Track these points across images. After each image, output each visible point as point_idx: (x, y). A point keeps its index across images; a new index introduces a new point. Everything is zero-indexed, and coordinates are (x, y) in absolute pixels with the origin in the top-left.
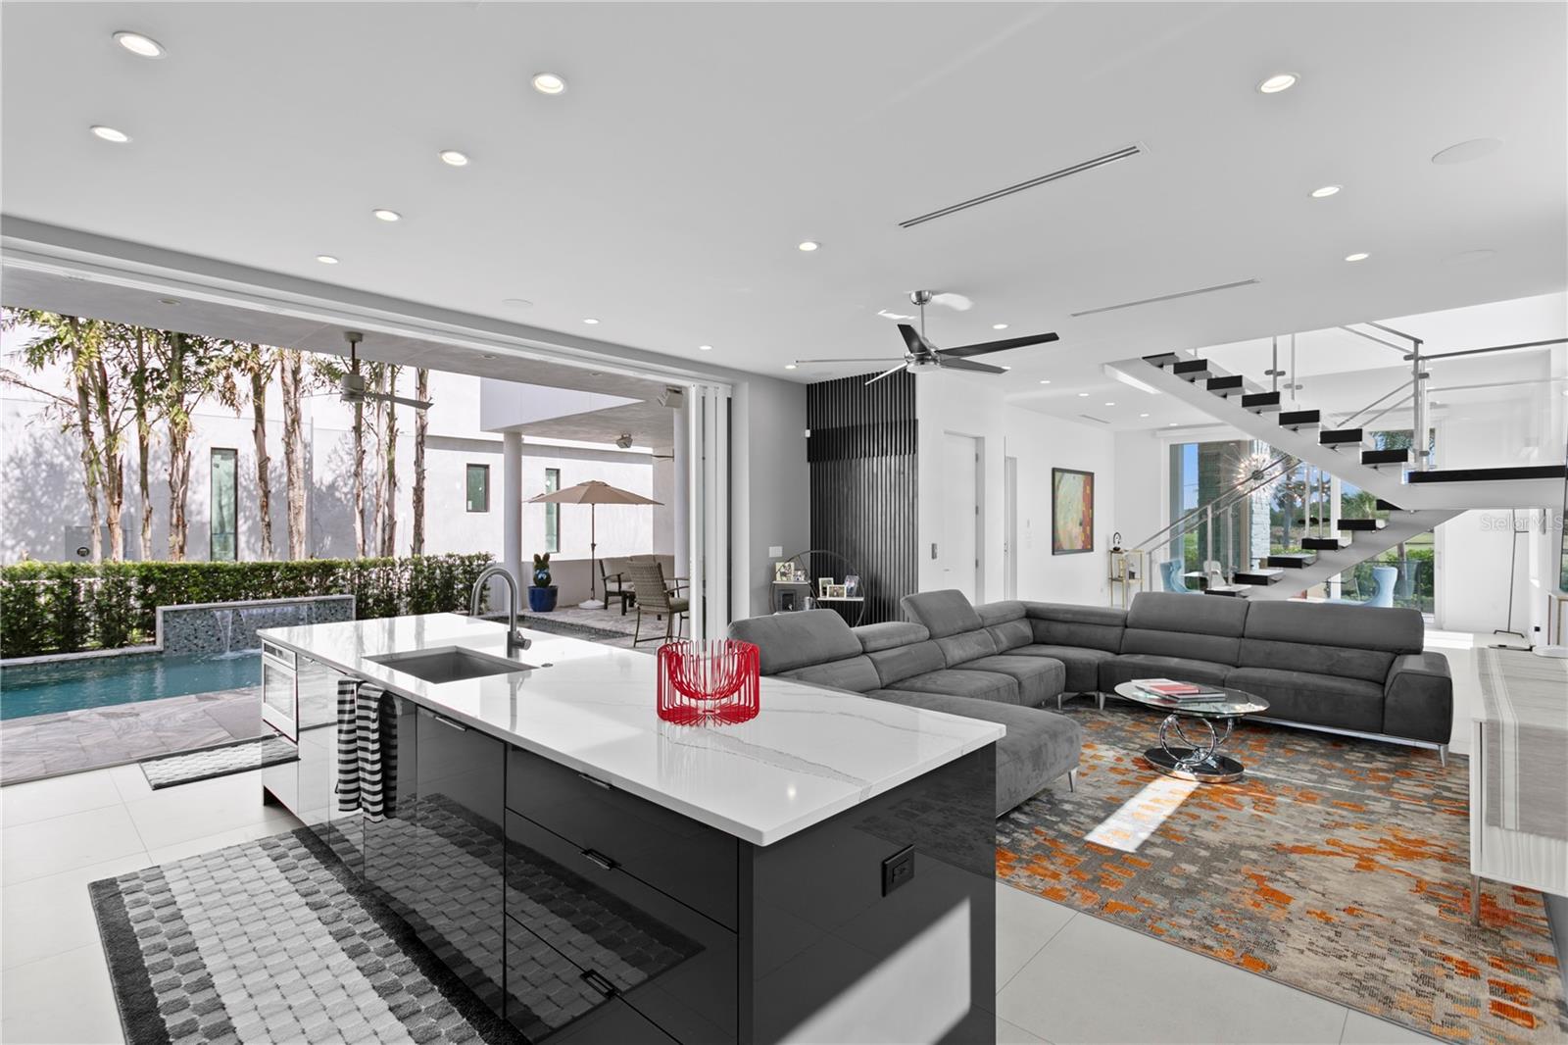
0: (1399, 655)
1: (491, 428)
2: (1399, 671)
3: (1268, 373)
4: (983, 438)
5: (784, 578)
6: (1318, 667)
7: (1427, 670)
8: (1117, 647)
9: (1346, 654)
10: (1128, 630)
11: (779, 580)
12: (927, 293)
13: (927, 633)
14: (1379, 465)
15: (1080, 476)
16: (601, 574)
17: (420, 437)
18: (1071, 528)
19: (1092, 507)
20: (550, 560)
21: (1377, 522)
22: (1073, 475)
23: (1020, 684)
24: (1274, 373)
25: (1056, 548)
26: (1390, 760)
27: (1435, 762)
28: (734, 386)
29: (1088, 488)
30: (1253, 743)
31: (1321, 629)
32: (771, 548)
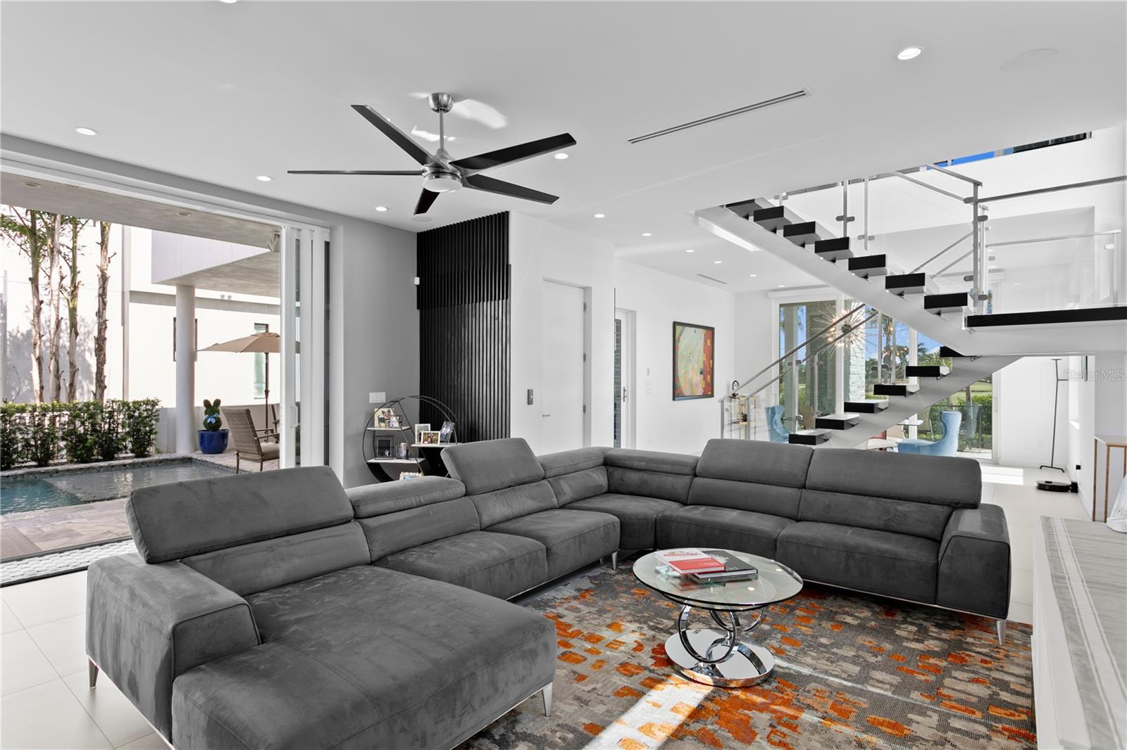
0: (956, 509)
1: (159, 281)
2: (954, 533)
3: (839, 219)
4: (590, 288)
5: (383, 424)
6: (874, 522)
7: (984, 533)
8: (684, 497)
9: (904, 507)
10: (697, 480)
11: (378, 426)
12: (445, 98)
13: (462, 489)
14: (943, 309)
15: (702, 330)
16: (273, 419)
17: (101, 289)
18: (691, 377)
19: (713, 358)
20: (222, 405)
21: (941, 368)
22: (694, 329)
23: (548, 550)
24: (845, 219)
25: (676, 394)
26: (944, 636)
27: (991, 637)
28: (332, 230)
29: (709, 341)
30: (802, 613)
31: (878, 479)
32: (370, 394)
